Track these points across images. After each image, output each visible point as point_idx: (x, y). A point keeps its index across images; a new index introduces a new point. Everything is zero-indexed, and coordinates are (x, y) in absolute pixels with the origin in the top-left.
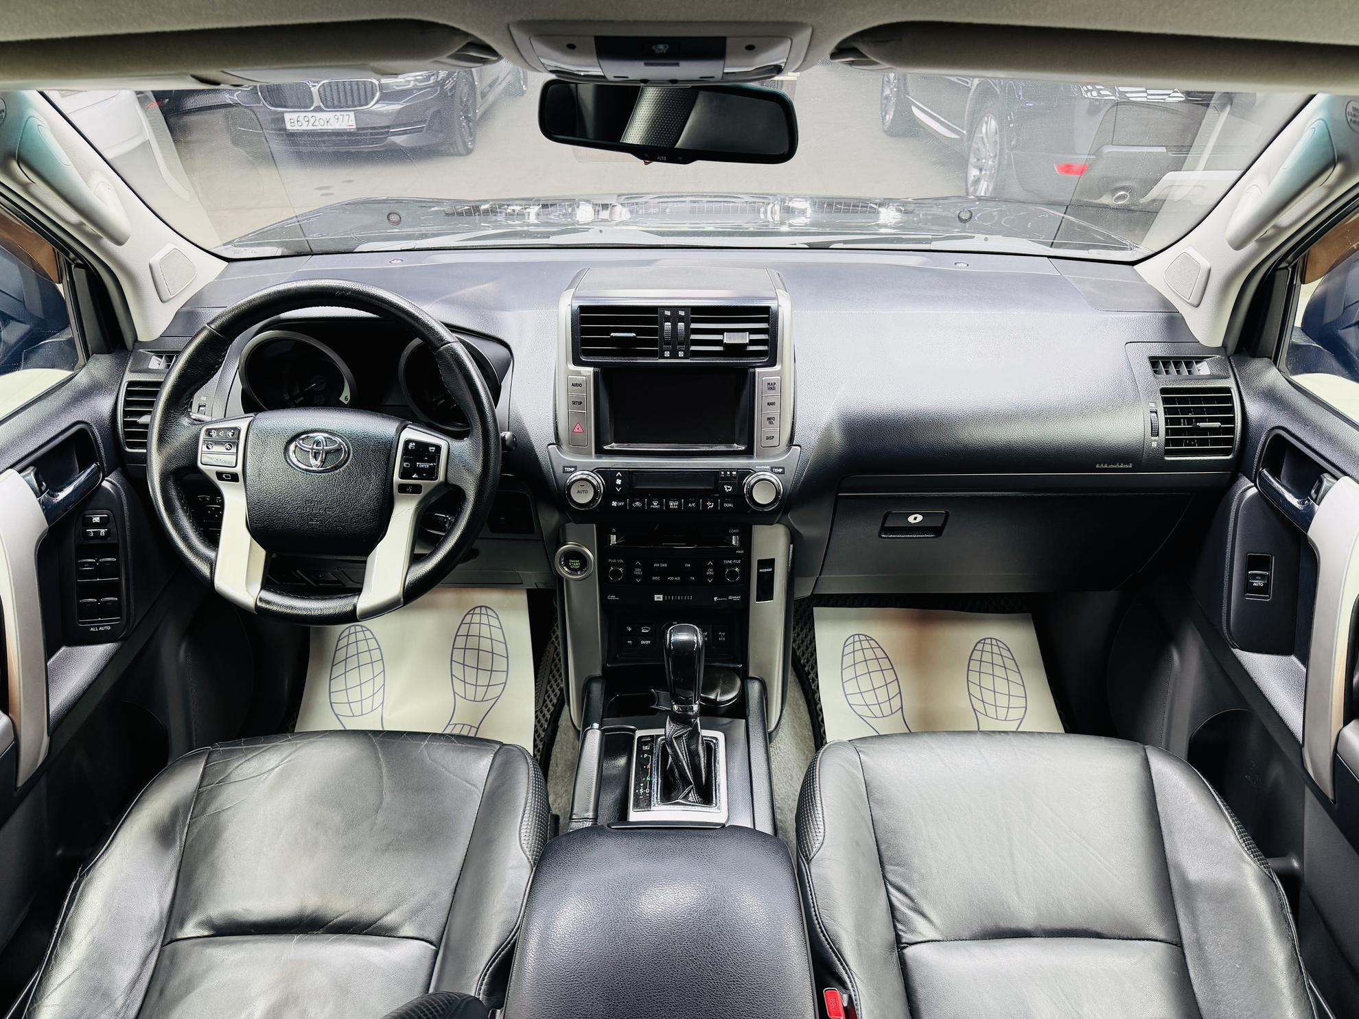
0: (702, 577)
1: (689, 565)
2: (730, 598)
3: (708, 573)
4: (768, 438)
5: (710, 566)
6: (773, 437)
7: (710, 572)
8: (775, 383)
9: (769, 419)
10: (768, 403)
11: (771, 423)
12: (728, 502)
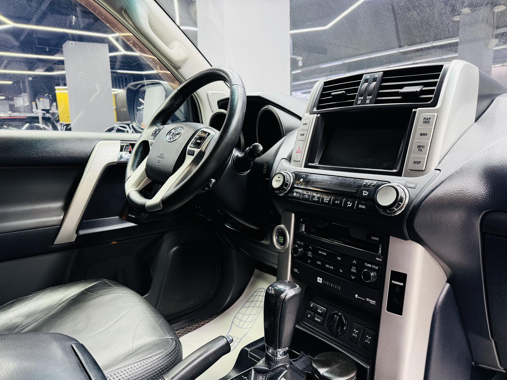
0: (348, 272)
1: (340, 259)
2: (368, 299)
3: (353, 270)
4: (415, 162)
5: (354, 265)
6: (420, 162)
7: (354, 270)
8: (430, 118)
9: (419, 147)
10: (421, 134)
11: (420, 150)
12: (362, 204)
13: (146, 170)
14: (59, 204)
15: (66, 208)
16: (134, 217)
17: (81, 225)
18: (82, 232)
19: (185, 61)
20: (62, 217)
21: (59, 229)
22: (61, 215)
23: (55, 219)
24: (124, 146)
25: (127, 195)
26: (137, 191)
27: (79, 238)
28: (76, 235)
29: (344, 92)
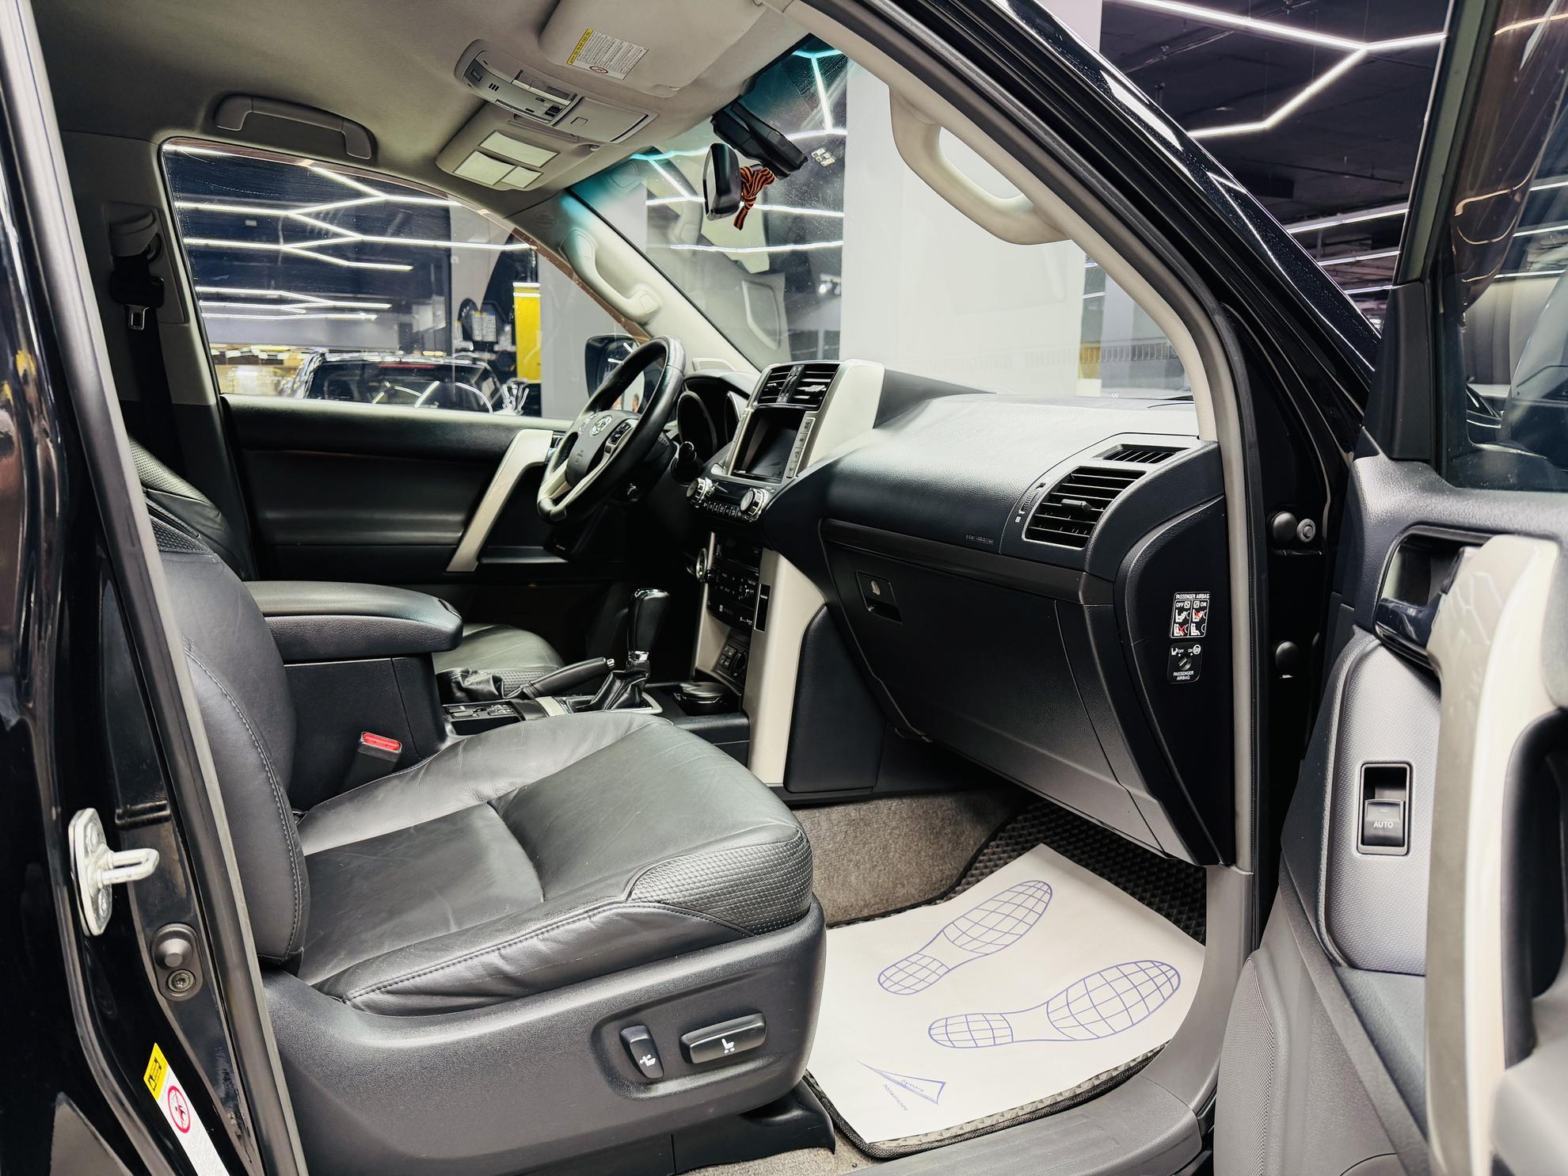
2: (748, 621)
4: (790, 469)
6: (793, 469)
8: (810, 423)
9: (796, 452)
10: (800, 440)
11: (796, 456)
13: (566, 472)
14: (458, 518)
15: (466, 524)
16: (564, 549)
17: (486, 549)
18: (485, 561)
19: (654, 313)
20: (461, 534)
21: (455, 551)
22: (459, 532)
23: (451, 536)
24: (557, 439)
25: (538, 501)
26: (551, 499)
27: (481, 567)
28: (477, 564)
29: (775, 384)
